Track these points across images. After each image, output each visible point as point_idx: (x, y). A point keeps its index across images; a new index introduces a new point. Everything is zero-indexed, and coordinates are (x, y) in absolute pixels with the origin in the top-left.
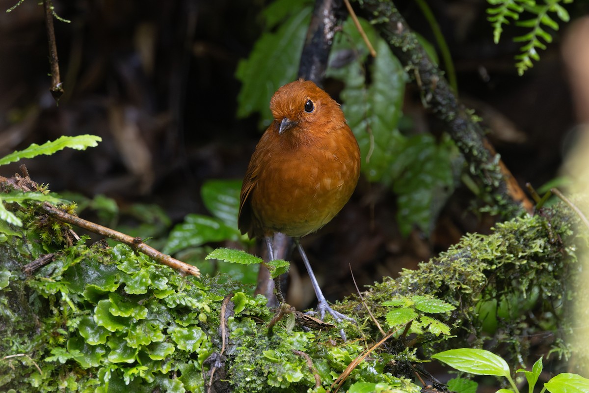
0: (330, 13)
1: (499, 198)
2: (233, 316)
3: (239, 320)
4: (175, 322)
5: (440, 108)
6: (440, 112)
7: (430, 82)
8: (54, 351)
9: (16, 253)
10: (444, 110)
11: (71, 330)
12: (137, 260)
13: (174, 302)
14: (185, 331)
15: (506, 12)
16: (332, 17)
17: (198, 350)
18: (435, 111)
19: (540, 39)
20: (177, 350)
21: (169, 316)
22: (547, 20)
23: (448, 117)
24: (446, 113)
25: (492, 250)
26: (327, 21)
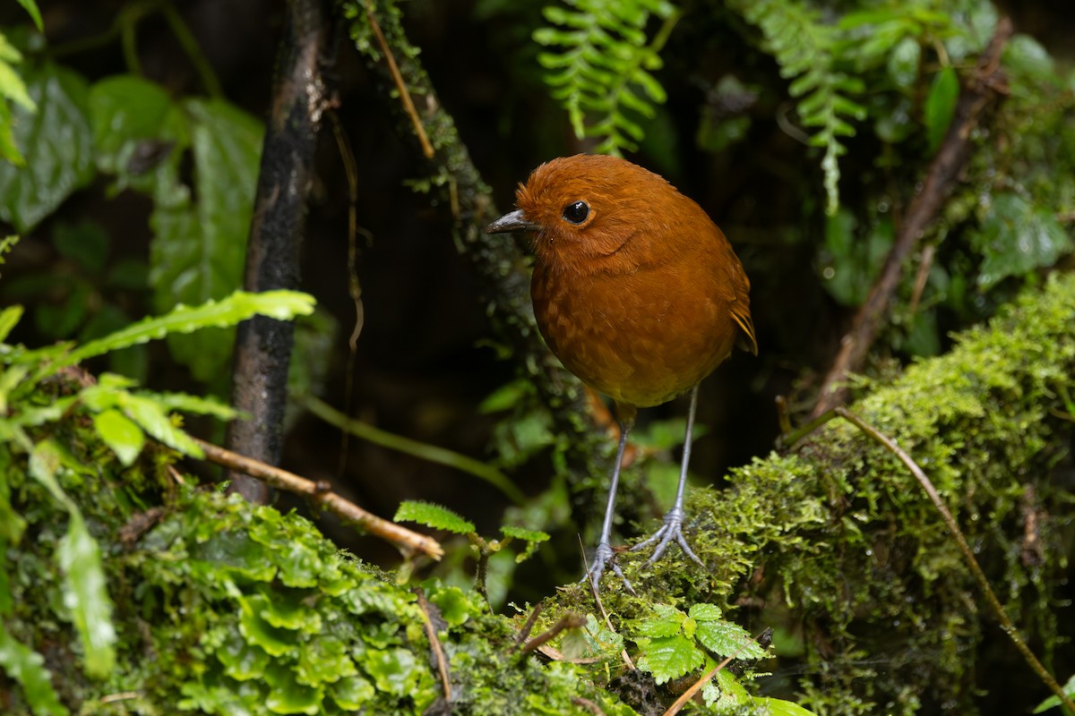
0: (314, 74)
1: (576, 419)
2: (445, 630)
3: (455, 637)
4: (362, 640)
5: (485, 253)
6: (484, 261)
7: (475, 206)
8: (187, 689)
9: (95, 505)
10: (492, 256)
11: (209, 650)
12: (280, 524)
13: (363, 602)
14: (386, 657)
15: (580, 83)
16: (319, 82)
17: (414, 692)
18: (475, 258)
19: (622, 132)
20: (377, 691)
21: (351, 628)
22: (628, 99)
23: (498, 270)
24: (496, 264)
25: (748, 518)
26: (311, 89)
